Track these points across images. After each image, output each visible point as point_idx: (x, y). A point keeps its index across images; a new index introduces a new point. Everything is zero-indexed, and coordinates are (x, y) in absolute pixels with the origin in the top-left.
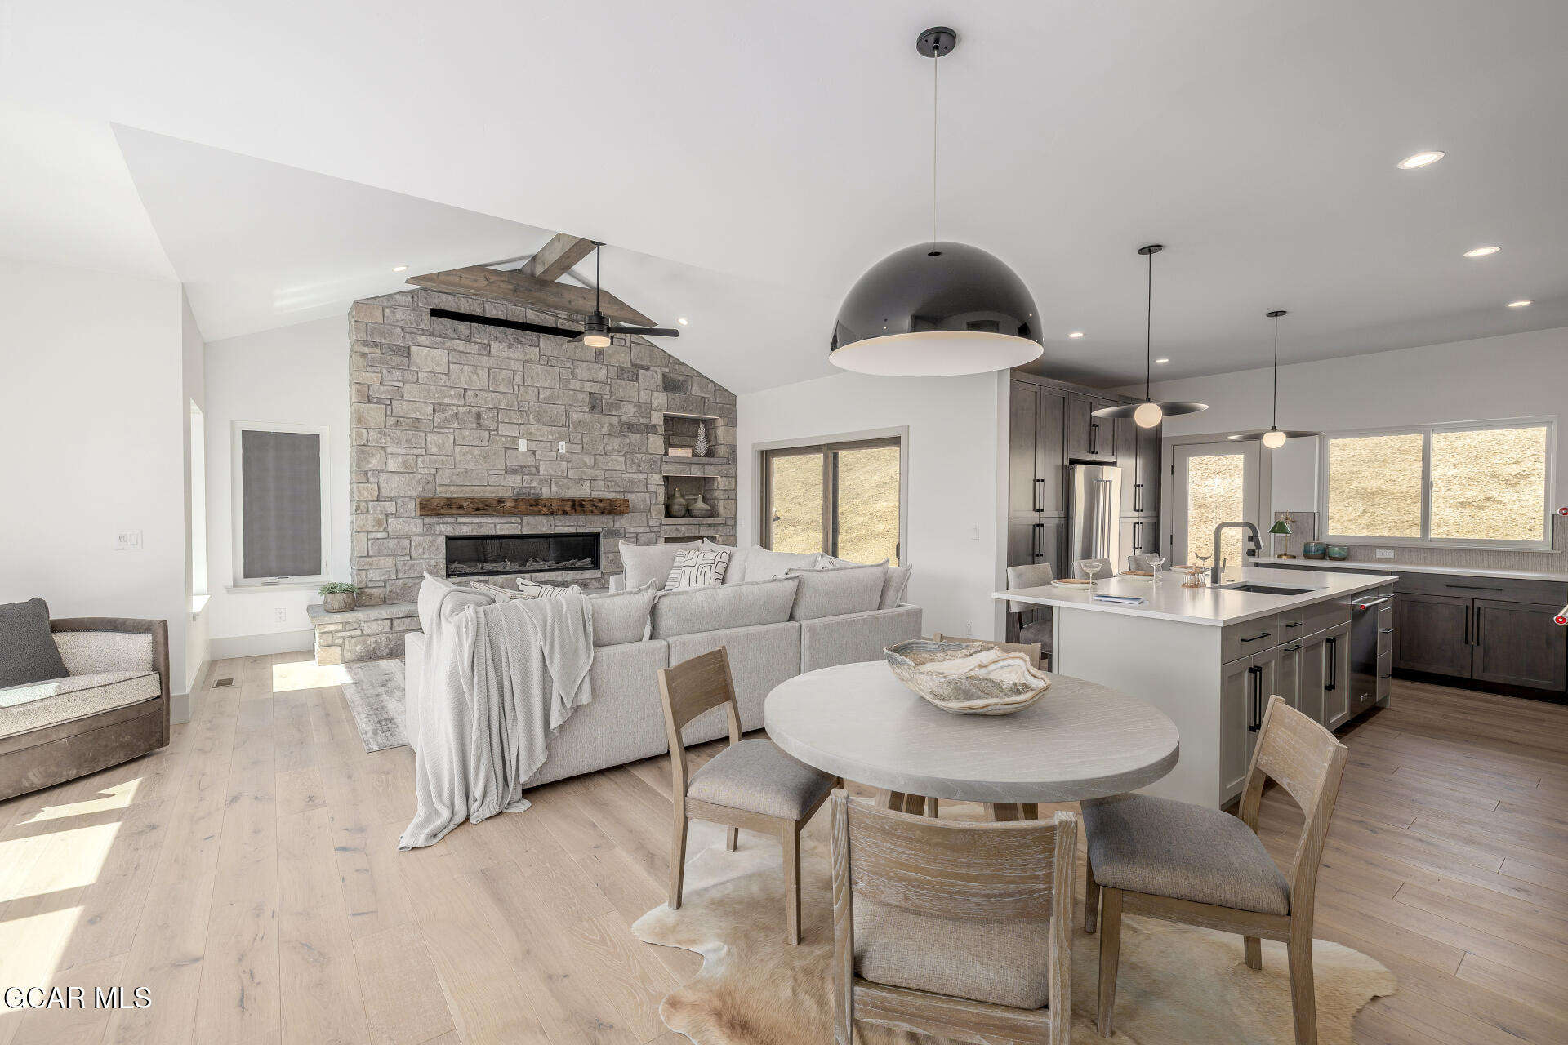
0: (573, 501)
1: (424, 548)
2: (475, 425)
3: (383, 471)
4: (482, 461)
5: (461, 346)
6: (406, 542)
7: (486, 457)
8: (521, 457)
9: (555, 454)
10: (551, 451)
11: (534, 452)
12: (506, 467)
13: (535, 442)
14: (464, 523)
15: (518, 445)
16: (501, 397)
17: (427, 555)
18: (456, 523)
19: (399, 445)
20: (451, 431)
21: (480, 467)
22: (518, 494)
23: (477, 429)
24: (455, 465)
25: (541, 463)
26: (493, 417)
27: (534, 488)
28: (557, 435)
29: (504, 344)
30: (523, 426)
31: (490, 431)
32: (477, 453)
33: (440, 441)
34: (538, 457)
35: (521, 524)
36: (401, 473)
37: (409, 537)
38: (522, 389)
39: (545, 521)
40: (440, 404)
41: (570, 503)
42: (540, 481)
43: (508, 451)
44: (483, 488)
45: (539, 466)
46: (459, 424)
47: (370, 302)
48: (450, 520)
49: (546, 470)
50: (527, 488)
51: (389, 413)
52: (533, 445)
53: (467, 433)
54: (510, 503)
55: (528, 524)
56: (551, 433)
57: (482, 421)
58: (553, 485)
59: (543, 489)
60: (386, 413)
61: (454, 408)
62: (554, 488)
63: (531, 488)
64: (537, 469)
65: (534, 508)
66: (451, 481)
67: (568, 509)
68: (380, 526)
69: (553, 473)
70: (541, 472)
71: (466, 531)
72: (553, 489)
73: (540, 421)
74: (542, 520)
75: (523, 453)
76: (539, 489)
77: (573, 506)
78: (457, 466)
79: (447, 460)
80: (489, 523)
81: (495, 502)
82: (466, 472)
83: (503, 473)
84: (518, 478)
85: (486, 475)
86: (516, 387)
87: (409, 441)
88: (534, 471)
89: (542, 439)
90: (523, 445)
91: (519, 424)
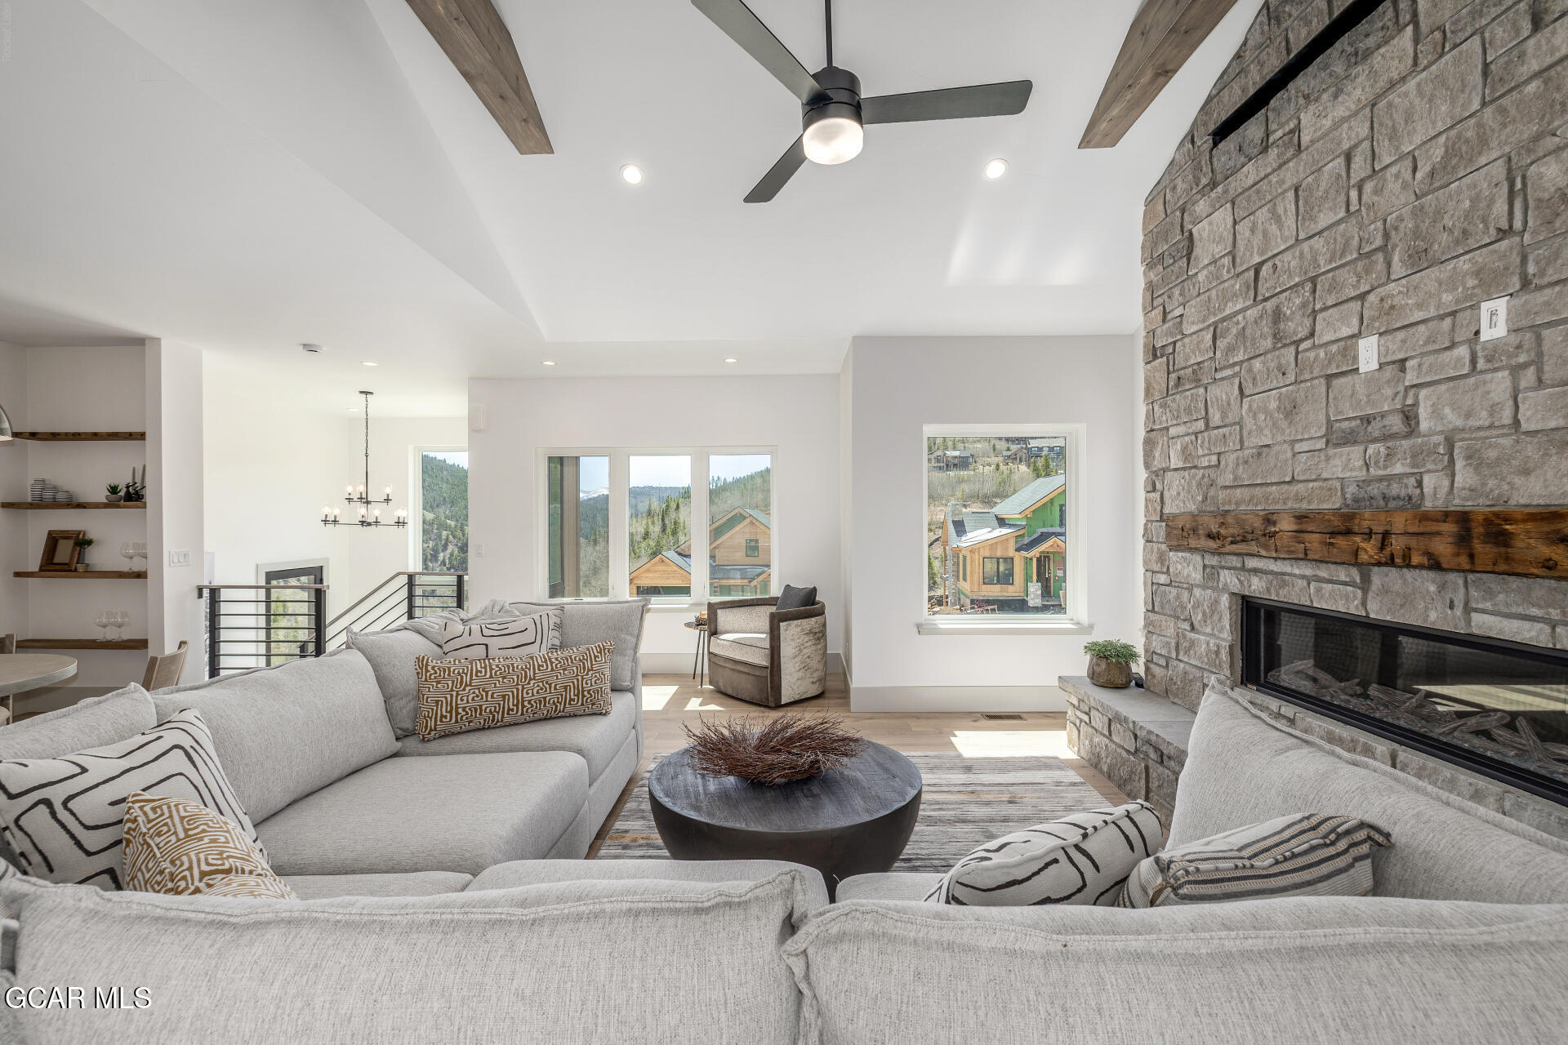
0: (1463, 519)
1: (1204, 614)
2: (1268, 343)
3: (1165, 470)
4: (1284, 424)
5: (1250, 173)
6: (1186, 594)
7: (1290, 410)
8: (1361, 391)
9: (1463, 351)
10: (1453, 345)
11: (1402, 363)
12: (1329, 424)
13: (1401, 335)
14: (1255, 571)
15: (1355, 359)
16: (1319, 243)
17: (1208, 630)
18: (1243, 568)
19: (1179, 421)
20: (1237, 369)
21: (1279, 438)
22: (1356, 500)
23: (1275, 349)
24: (1242, 441)
25: (1423, 393)
26: (1304, 305)
27: (1400, 477)
28: (1471, 283)
29: (1325, 96)
30: (1372, 298)
31: (1297, 343)
32: (1273, 405)
33: (1224, 397)
34: (1410, 378)
35: (1365, 585)
36: (1184, 469)
37: (1190, 589)
38: (1368, 187)
39: (1432, 588)
40: (1224, 320)
41: (1449, 528)
42: (1416, 456)
43: (1338, 383)
44: (1286, 487)
45: (1416, 404)
46: (1246, 348)
47: (1154, 193)
48: (1235, 561)
49: (1436, 413)
50: (1381, 479)
51: (1171, 368)
52: (1396, 347)
53: (1257, 364)
54: (1286, 525)
55: (1385, 591)
56: (1450, 284)
57: (1282, 326)
58: (1459, 464)
59: (1426, 479)
60: (1168, 368)
61: (1240, 317)
62: (1464, 476)
63: (1389, 479)
64: (1409, 416)
65: (1340, 541)
66: (1235, 479)
67: (1443, 547)
68: (1162, 564)
69: (1459, 423)
70: (1424, 425)
71: (1256, 587)
72: (1458, 478)
73: (1421, 258)
74: (1427, 582)
75: (1370, 378)
76: (1412, 481)
77: (1463, 539)
78: (1246, 444)
79: (1230, 434)
80: (1295, 575)
81: (1258, 523)
82: (1259, 454)
83: (1321, 444)
84: (1355, 452)
85: (1289, 454)
86: (1354, 194)
87: (1188, 411)
88: (1396, 423)
89: (1419, 315)
90: (1369, 353)
91: (1362, 297)
